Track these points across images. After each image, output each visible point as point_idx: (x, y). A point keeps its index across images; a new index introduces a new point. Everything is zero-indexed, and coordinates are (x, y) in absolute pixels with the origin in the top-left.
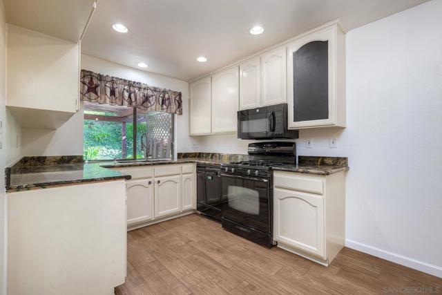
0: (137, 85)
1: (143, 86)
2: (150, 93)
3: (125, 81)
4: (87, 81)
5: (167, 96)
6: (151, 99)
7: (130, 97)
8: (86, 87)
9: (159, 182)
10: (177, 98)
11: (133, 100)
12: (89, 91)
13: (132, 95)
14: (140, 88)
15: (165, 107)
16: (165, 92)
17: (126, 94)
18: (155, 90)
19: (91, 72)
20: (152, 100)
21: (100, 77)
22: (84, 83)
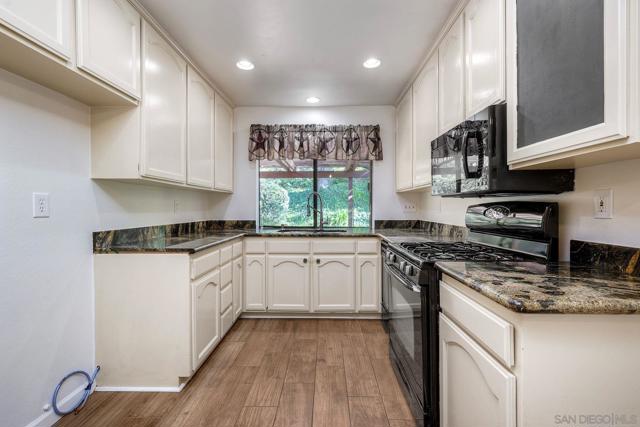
0: (310, 129)
1: (318, 128)
2: (328, 135)
3: (295, 126)
4: (255, 136)
5: (354, 135)
6: (328, 144)
7: (301, 145)
8: (254, 144)
9: (318, 261)
10: (372, 136)
11: (306, 149)
12: (257, 147)
13: (305, 143)
14: (314, 132)
15: (350, 152)
16: (350, 129)
17: (297, 143)
18: (335, 129)
19: (259, 125)
20: (331, 146)
21: (269, 129)
22: (252, 139)
